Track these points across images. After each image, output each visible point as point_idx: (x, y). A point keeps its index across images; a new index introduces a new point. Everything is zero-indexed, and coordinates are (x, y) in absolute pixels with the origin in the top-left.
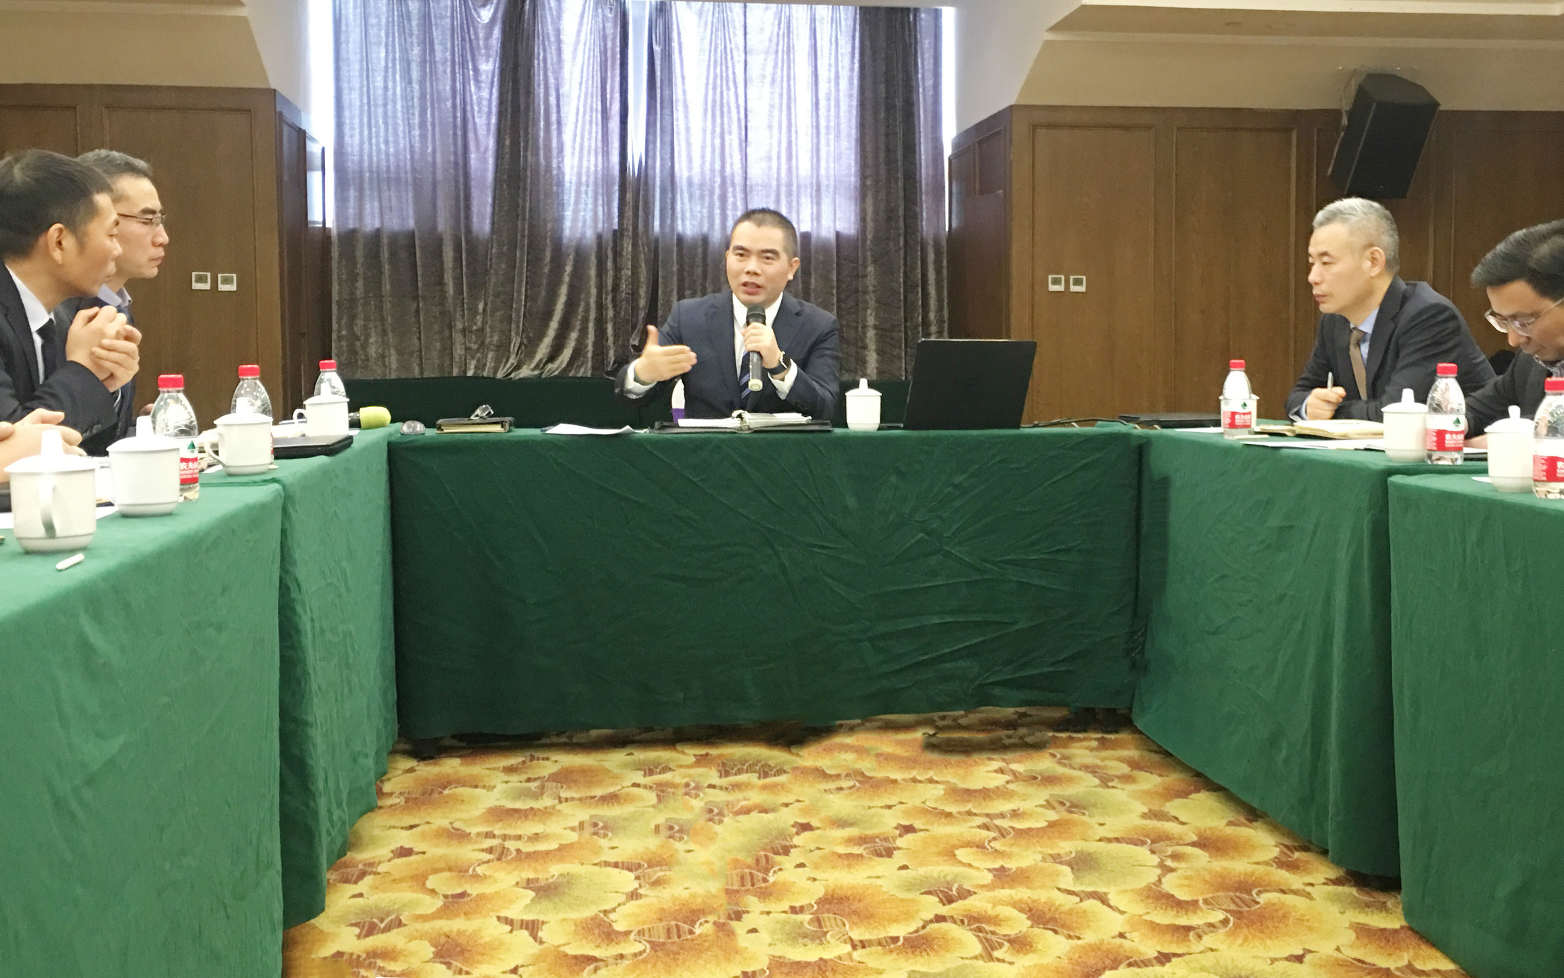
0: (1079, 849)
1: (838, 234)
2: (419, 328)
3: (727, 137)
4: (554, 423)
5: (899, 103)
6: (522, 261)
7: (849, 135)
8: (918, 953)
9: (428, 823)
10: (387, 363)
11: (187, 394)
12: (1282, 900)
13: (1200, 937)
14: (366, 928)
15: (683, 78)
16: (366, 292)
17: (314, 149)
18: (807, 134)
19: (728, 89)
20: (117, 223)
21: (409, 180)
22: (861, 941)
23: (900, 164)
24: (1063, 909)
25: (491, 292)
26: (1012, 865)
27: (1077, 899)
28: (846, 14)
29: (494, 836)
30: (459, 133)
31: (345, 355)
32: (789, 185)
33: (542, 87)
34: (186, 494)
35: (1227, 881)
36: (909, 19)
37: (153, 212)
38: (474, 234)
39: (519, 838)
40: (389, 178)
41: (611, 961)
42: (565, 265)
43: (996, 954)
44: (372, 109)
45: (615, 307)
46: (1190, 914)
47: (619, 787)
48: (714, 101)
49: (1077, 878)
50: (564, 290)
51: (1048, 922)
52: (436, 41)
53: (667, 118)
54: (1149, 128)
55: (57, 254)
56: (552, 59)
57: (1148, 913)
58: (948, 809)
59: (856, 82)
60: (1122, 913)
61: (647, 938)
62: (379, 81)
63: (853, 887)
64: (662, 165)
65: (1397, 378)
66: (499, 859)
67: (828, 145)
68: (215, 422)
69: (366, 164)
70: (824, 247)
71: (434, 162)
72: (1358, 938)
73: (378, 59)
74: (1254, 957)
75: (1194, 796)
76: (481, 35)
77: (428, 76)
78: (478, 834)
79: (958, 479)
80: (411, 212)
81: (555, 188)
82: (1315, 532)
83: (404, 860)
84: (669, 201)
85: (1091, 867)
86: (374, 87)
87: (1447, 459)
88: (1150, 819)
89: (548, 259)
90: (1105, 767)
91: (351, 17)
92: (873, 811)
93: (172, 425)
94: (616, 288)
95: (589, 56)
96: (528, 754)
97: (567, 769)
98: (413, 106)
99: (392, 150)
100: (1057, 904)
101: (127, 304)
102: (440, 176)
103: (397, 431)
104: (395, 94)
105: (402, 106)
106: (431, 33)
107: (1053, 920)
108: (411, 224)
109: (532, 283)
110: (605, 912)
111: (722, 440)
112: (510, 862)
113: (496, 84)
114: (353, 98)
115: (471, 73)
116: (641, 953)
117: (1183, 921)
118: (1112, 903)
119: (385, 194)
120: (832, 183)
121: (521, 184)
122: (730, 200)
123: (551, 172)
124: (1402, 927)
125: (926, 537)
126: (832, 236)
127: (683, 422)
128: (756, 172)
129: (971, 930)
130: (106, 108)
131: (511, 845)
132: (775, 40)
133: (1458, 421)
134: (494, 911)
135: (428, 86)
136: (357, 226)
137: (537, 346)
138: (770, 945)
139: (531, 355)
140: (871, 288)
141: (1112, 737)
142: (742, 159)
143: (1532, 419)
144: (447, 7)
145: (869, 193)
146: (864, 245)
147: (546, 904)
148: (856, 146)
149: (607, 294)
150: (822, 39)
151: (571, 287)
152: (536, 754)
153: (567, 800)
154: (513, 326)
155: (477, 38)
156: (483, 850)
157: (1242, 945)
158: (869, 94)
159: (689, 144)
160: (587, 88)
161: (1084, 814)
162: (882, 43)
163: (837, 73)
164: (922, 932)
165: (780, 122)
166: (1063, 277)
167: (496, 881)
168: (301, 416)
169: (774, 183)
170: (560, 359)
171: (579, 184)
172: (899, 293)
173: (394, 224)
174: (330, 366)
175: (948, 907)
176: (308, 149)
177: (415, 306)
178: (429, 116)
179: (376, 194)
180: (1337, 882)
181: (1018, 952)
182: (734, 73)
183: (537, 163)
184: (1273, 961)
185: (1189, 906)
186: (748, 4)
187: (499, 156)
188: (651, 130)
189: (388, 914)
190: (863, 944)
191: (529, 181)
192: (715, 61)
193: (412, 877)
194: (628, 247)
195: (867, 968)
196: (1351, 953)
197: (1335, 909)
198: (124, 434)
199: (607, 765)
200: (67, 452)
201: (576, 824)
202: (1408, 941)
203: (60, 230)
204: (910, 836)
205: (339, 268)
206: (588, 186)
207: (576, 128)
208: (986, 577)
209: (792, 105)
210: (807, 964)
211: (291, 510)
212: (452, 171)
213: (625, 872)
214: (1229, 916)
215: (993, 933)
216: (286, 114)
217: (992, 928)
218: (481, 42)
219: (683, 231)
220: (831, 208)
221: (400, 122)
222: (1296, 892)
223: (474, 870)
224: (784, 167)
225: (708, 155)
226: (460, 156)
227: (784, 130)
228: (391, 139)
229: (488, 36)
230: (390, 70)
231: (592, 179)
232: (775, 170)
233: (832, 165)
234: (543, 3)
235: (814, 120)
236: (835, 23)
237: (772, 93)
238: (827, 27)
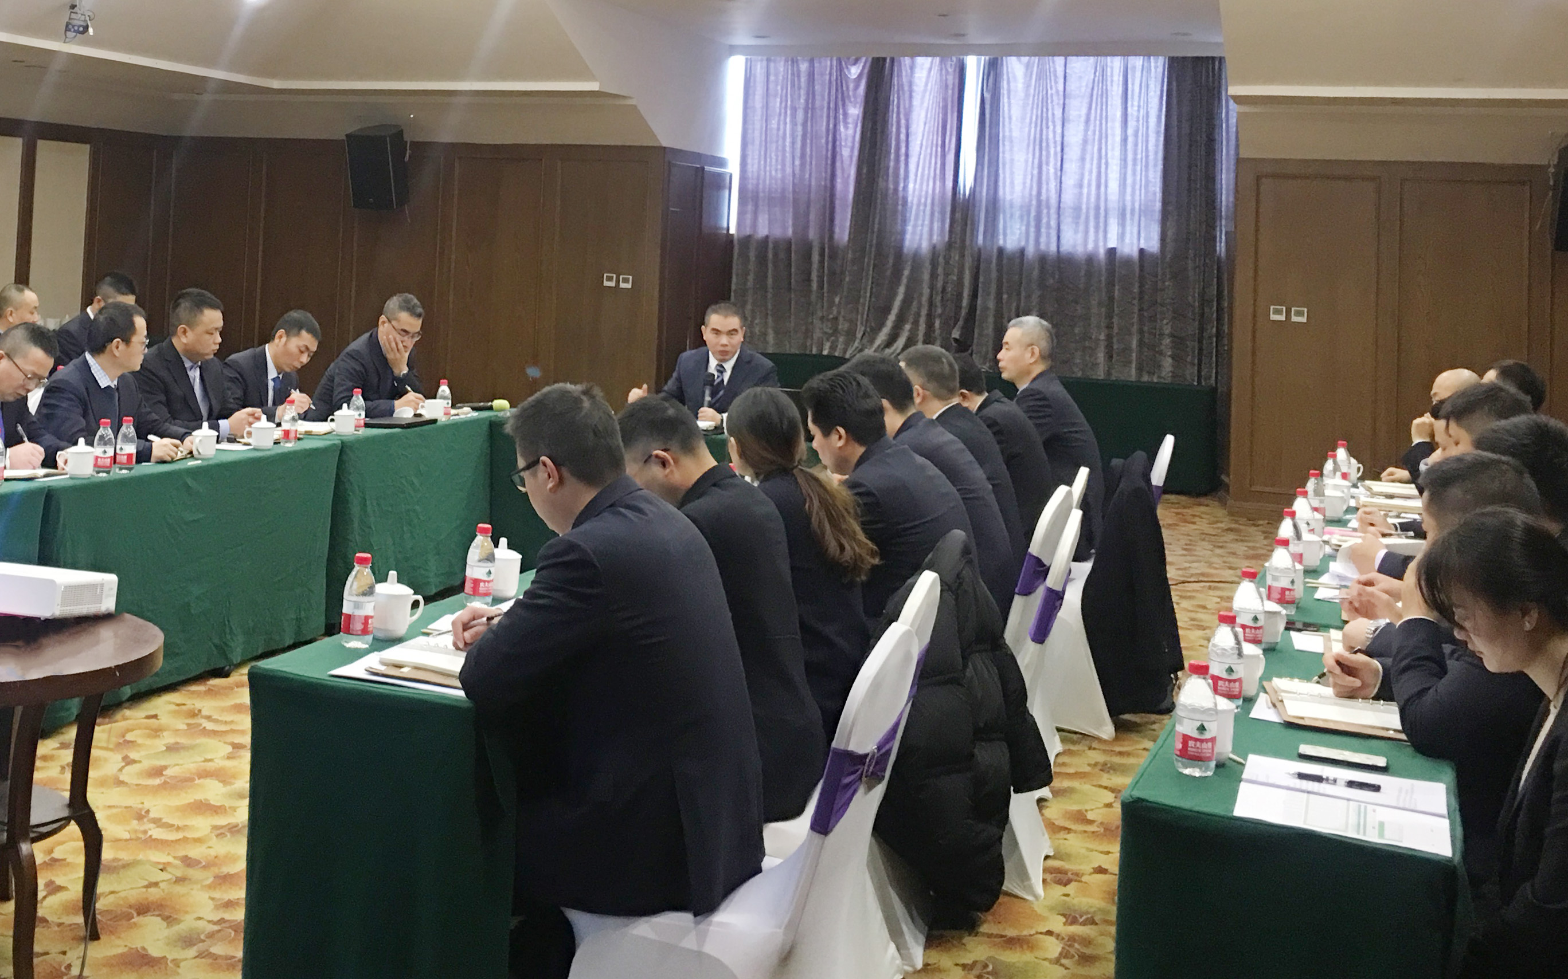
1: (1141, 250)
2: (790, 314)
3: (1044, 167)
6: (869, 265)
15: (1010, 118)
16: (756, 284)
18: (1114, 166)
19: (1048, 128)
21: (791, 199)
23: (1200, 192)
25: (845, 289)
28: (1156, 64)
30: (829, 163)
32: (1097, 208)
33: (895, 126)
36: (1214, 66)
38: (835, 242)
40: (776, 197)
42: (903, 269)
44: (768, 144)
45: (943, 305)
48: (1035, 136)
50: (901, 290)
52: (817, 93)
53: (995, 151)
56: (904, 103)
59: (1163, 120)
62: (774, 123)
64: (988, 190)
67: (1135, 174)
69: (761, 186)
70: (1128, 262)
71: (810, 186)
73: (775, 108)
76: (851, 86)
77: (810, 119)
80: (790, 222)
81: (900, 208)
84: (992, 219)
86: (771, 128)
89: (890, 264)
91: (758, 75)
94: (944, 290)
95: (933, 102)
98: (797, 142)
99: (780, 176)
102: (813, 196)
104: (785, 133)
105: (790, 142)
106: (814, 87)
108: (790, 233)
109: (876, 283)
113: (859, 124)
114: (755, 137)
115: (841, 117)
119: (774, 210)
120: (1137, 207)
121: (873, 204)
122: (1044, 221)
123: (897, 194)
126: (1135, 253)
128: (1069, 197)
132: (1090, 86)
135: (809, 127)
136: (752, 233)
137: (878, 334)
139: (872, 341)
140: (1168, 301)
142: (1056, 186)
144: (827, 67)
145: (1171, 217)
146: (1164, 262)
149: (937, 294)
151: (908, 287)
154: (859, 317)
155: (848, 88)
158: (1174, 131)
159: (1012, 173)
160: (931, 126)
162: (1187, 86)
163: (1146, 113)
165: (1092, 155)
166: (1284, 308)
169: (1084, 207)
170: (895, 345)
171: (919, 205)
172: (1194, 307)
173: (777, 233)
177: (788, 296)
178: (808, 150)
179: (767, 209)
182: (1053, 114)
183: (887, 189)
187: (858, 180)
188: (981, 161)
191: (879, 201)
192: (1038, 105)
194: (956, 257)
205: (737, 264)
206: (927, 205)
207: (919, 158)
209: (1104, 142)
212: (822, 192)
218: (851, 93)
219: (1004, 245)
220: (1135, 228)
221: (787, 154)
224: (1093, 192)
225: (1028, 181)
226: (828, 182)
227: (1095, 162)
228: (779, 167)
229: (857, 87)
230: (783, 115)
231: (929, 201)
232: (1085, 196)
233: (1138, 192)
234: (900, 60)
235: (1123, 153)
236: (1146, 71)
237: (1086, 131)
238: (1138, 75)
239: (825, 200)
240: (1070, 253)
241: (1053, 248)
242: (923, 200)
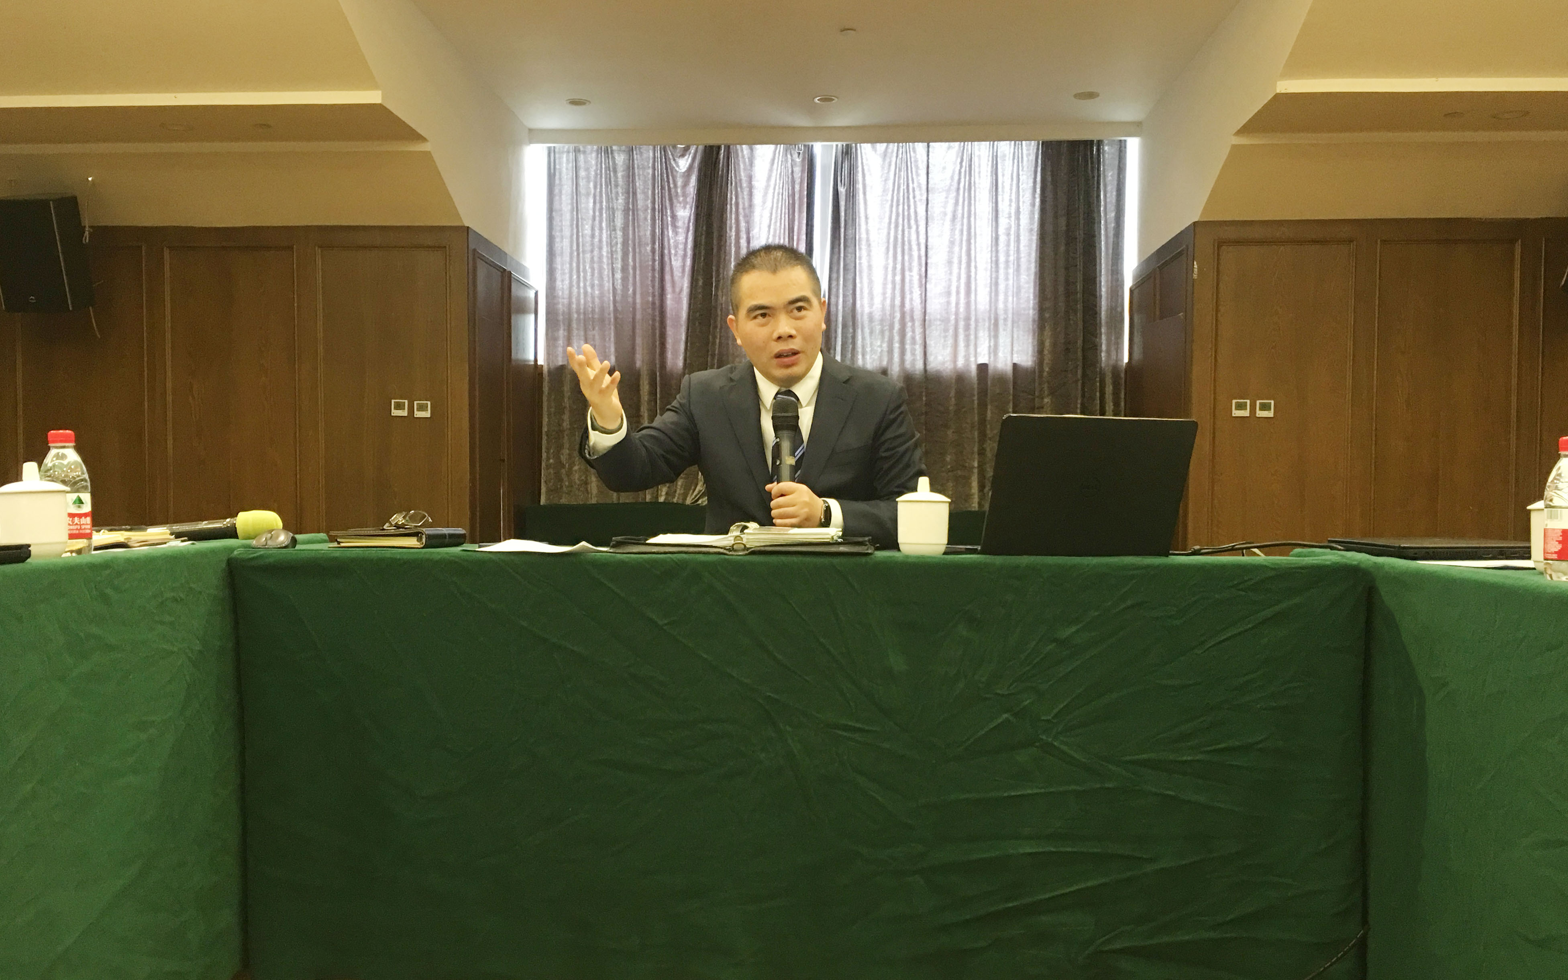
1: (1015, 365)
3: (907, 273)
5: (1080, 234)
7: (1028, 269)
10: (588, 490)
15: (867, 218)
16: (572, 422)
17: (528, 294)
18: (986, 269)
19: (910, 227)
21: (612, 320)
23: (1079, 296)
28: (1028, 150)
30: (657, 275)
31: (553, 480)
32: (968, 319)
33: (734, 229)
36: (1092, 151)
38: (668, 369)
40: (593, 318)
44: (581, 255)
48: (896, 238)
52: (638, 190)
54: (1350, 240)
56: (744, 204)
59: (1037, 216)
62: (587, 230)
64: (844, 302)
67: (1007, 279)
69: (574, 306)
70: (1000, 379)
71: (634, 303)
73: (587, 209)
76: (680, 183)
77: (631, 223)
80: (613, 349)
84: (850, 336)
86: (583, 235)
91: (564, 170)
95: (778, 200)
98: (616, 251)
99: (597, 292)
102: (639, 316)
104: (600, 241)
105: (608, 252)
106: (634, 184)
113: (691, 228)
114: (564, 245)
115: (669, 219)
119: (590, 333)
120: (1010, 316)
121: (712, 322)
122: (909, 335)
126: (1009, 369)
128: (935, 306)
132: (956, 178)
135: (631, 232)
136: (565, 363)
142: (921, 294)
144: (649, 158)
145: (1047, 326)
146: (1041, 376)
148: (1035, 279)
150: (1003, 175)
155: (675, 186)
158: (1049, 228)
159: (871, 282)
160: (775, 230)
162: (1064, 176)
163: (1018, 208)
165: (960, 257)
166: (1248, 402)
169: (953, 317)
178: (630, 260)
179: (582, 333)
182: (916, 212)
186: (931, 144)
187: (692, 296)
188: (835, 268)
191: (719, 319)
192: (898, 201)
205: (548, 400)
209: (972, 241)
212: (650, 311)
218: (679, 190)
219: (864, 365)
220: (1008, 341)
221: (605, 267)
224: (962, 301)
225: (889, 291)
226: (657, 298)
227: (964, 266)
228: (596, 282)
229: (686, 184)
230: (597, 218)
232: (953, 305)
233: (1010, 299)
234: (737, 150)
235: (994, 255)
236: (1017, 159)
237: (953, 230)
238: (1008, 163)
239: (654, 320)
240: (938, 372)
241: (919, 365)
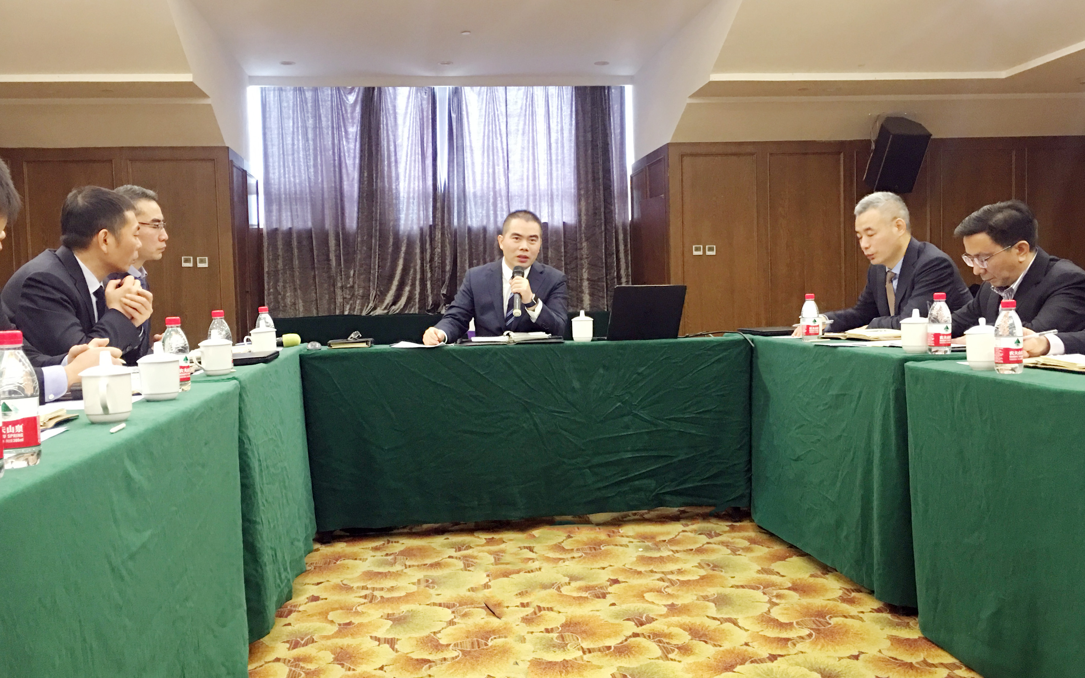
0: (719, 592)
1: (564, 223)
2: (316, 286)
3: (496, 167)
4: (397, 341)
5: (600, 144)
6: (375, 245)
7: (570, 164)
8: (622, 655)
9: (328, 581)
10: (297, 308)
11: (182, 328)
12: (845, 622)
13: (795, 645)
14: (293, 643)
15: (469, 133)
16: (284, 266)
17: (251, 181)
18: (544, 164)
19: (497, 139)
20: (139, 229)
21: (308, 199)
22: (588, 649)
23: (601, 180)
24: (709, 629)
25: (358, 264)
26: (679, 602)
27: (719, 622)
28: (566, 91)
29: (367, 589)
30: (337, 170)
31: (273, 304)
32: (535, 195)
33: (386, 140)
34: (183, 387)
35: (811, 611)
36: (605, 93)
37: (159, 221)
38: (347, 230)
39: (382, 589)
40: (296, 197)
41: (439, 662)
42: (401, 246)
43: (670, 656)
44: (286, 157)
45: (431, 271)
46: (788, 631)
47: (441, 559)
48: (488, 146)
49: (718, 610)
50: (401, 262)
51: (701, 637)
52: (322, 115)
53: (461, 157)
54: (752, 154)
55: (104, 247)
56: (391, 123)
57: (762, 631)
58: (639, 569)
59: (573, 132)
60: (747, 630)
61: (460, 648)
62: (289, 140)
63: (582, 617)
64: (458, 185)
65: (910, 302)
66: (371, 602)
67: (557, 170)
68: (199, 345)
69: (282, 190)
70: (556, 232)
71: (323, 188)
72: (892, 644)
73: (288, 127)
74: (828, 657)
75: (788, 559)
76: (349, 110)
77: (318, 136)
78: (358, 588)
79: (641, 370)
80: (310, 218)
81: (394, 201)
82: (859, 397)
83: (314, 603)
84: (463, 207)
85: (726, 604)
86: (286, 144)
87: (941, 351)
88: (762, 573)
89: (391, 243)
90: (733, 543)
91: (272, 102)
92: (593, 571)
93: (174, 346)
94: (432, 260)
95: (413, 122)
96: (386, 539)
97: (409, 548)
98: (309, 154)
99: (297, 181)
100: (707, 626)
101: (145, 276)
102: (326, 195)
103: (305, 348)
104: (298, 147)
105: (303, 155)
106: (319, 111)
107: (705, 635)
108: (310, 225)
109: (382, 259)
110: (435, 633)
111: (498, 349)
112: (377, 604)
113: (358, 139)
114: (274, 150)
115: (343, 133)
116: (456, 657)
117: (784, 635)
118: (740, 625)
119: (294, 208)
120: (560, 193)
121: (374, 199)
122: (499, 205)
123: (392, 191)
124: (919, 638)
125: (622, 405)
126: (561, 225)
127: (474, 339)
128: (514, 188)
129: (654, 641)
130: (130, 160)
131: (378, 594)
132: (524, 108)
133: (947, 328)
134: (368, 633)
135: (318, 142)
136: (278, 226)
137: (386, 295)
138: (534, 652)
139: (382, 301)
140: (585, 256)
141: (738, 524)
142: (505, 180)
143: (994, 326)
144: (328, 94)
145: (583, 199)
146: (580, 230)
147: (399, 628)
148: (574, 170)
149: (426, 263)
150: (552, 107)
151: (405, 260)
152: (391, 540)
153: (410, 566)
154: (371, 284)
155: (347, 113)
156: (361, 597)
157: (820, 649)
158: (581, 139)
159: (474, 173)
160: (412, 140)
161: (722, 571)
162: (589, 107)
163: (562, 127)
164: (625, 643)
165: (528, 157)
166: (702, 246)
167: (369, 615)
168: (248, 340)
169: (525, 194)
170: (400, 303)
171: (409, 198)
172: (602, 259)
173: (299, 225)
174: (265, 310)
175: (640, 628)
176: (248, 182)
177: (313, 274)
178: (319, 160)
179: (288, 207)
180: (879, 611)
181: (684, 654)
182: (500, 129)
183: (384, 186)
184: (840, 659)
185: (789, 625)
186: (508, 87)
187: (361, 183)
188: (451, 164)
189: (306, 635)
190: (590, 651)
192: (489, 122)
193: (320, 614)
194: (438, 235)
195: (592, 665)
196: (888, 654)
197: (878, 627)
198: (145, 353)
199: (433, 545)
200: (115, 363)
201: (416, 581)
202: (923, 646)
203: (106, 233)
204: (616, 586)
205: (268, 251)
206: (414, 199)
207: (406, 164)
208: (659, 428)
209: (535, 147)
210: (555, 663)
211: (244, 395)
212: (333, 192)
213: (446, 609)
214: (812, 632)
215: (668, 643)
216: (236, 163)
217: (667, 641)
218: (349, 115)
219: (471, 224)
220: (560, 208)
221: (302, 164)
222: (852, 617)
223: (356, 609)
224: (531, 184)
225: (486, 178)
226: (338, 183)
227: (531, 163)
228: (297, 175)
229: (353, 112)
230: (296, 133)
231: (416, 195)
232: (525, 186)
233: (560, 182)
234: (385, 90)
235: (549, 156)
236: (560, 96)
237: (523, 140)
238: (555, 99)
239: (336, 198)
242: (411, 195)
